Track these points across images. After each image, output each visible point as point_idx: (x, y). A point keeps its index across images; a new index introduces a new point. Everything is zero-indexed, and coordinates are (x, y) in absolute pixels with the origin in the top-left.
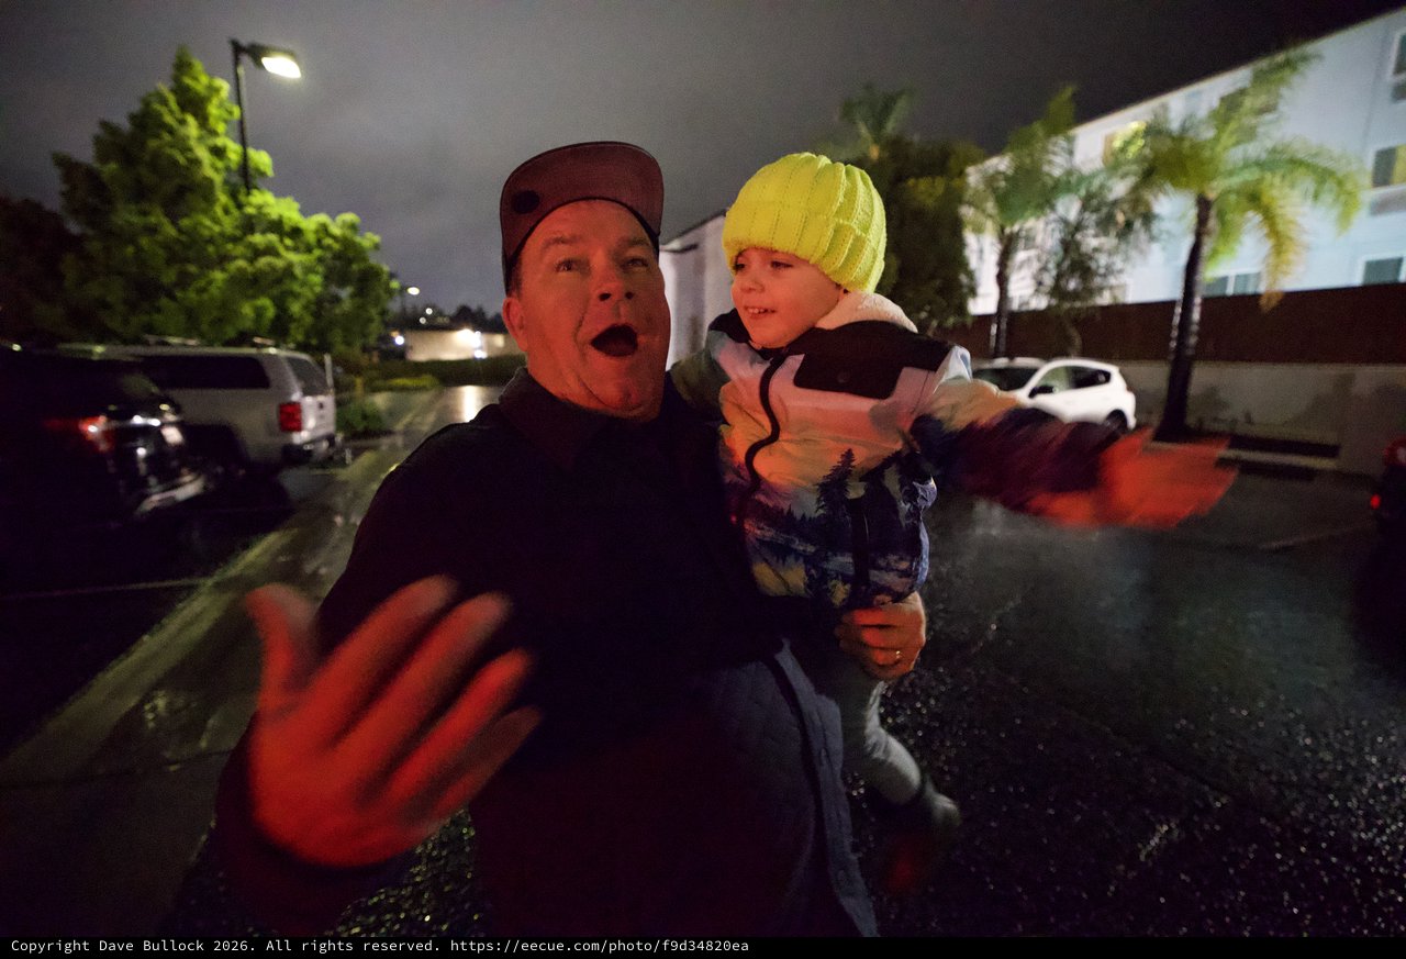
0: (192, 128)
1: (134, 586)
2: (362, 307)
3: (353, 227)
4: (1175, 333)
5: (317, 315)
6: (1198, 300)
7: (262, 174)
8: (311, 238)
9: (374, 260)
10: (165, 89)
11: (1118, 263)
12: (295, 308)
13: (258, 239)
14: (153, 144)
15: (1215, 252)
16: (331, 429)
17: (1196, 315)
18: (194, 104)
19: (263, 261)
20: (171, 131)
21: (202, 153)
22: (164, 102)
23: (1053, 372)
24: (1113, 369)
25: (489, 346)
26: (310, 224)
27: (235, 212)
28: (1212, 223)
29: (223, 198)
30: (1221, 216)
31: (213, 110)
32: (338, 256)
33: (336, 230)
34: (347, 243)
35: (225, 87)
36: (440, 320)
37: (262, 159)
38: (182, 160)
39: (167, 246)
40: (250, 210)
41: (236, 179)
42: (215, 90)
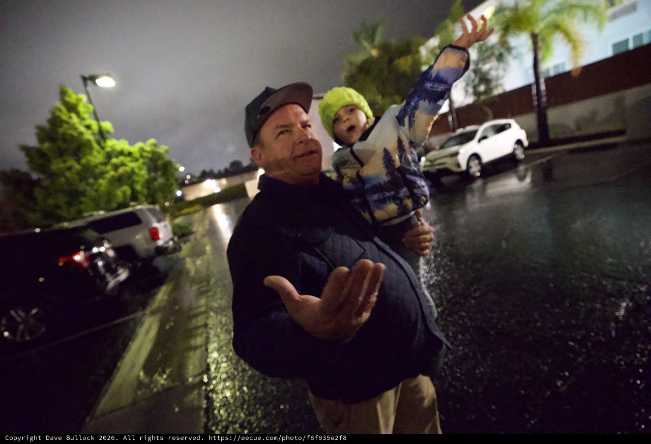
0: (75, 119)
1: (117, 321)
2: (167, 180)
3: (155, 145)
4: (535, 98)
5: (148, 188)
6: (542, 80)
7: (108, 132)
8: (137, 155)
9: (167, 158)
10: (59, 104)
11: (501, 73)
12: (138, 187)
13: (115, 160)
14: (61, 130)
15: (544, 57)
16: (171, 236)
17: (543, 87)
18: (72, 108)
19: (121, 170)
20: (67, 122)
21: (82, 129)
22: (60, 110)
23: (486, 129)
24: (511, 121)
25: (220, 185)
26: (135, 149)
27: (102, 152)
28: (540, 44)
29: (96, 146)
30: (543, 40)
31: (81, 109)
32: (151, 159)
33: (148, 148)
34: (154, 153)
35: (84, 97)
36: (194, 180)
37: (107, 125)
38: (75, 134)
39: (78, 173)
40: (108, 149)
41: (98, 137)
42: (79, 100)
